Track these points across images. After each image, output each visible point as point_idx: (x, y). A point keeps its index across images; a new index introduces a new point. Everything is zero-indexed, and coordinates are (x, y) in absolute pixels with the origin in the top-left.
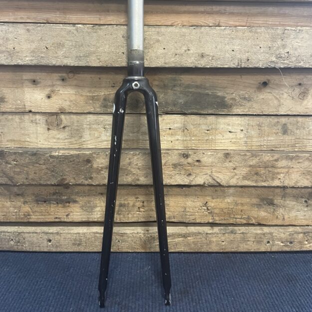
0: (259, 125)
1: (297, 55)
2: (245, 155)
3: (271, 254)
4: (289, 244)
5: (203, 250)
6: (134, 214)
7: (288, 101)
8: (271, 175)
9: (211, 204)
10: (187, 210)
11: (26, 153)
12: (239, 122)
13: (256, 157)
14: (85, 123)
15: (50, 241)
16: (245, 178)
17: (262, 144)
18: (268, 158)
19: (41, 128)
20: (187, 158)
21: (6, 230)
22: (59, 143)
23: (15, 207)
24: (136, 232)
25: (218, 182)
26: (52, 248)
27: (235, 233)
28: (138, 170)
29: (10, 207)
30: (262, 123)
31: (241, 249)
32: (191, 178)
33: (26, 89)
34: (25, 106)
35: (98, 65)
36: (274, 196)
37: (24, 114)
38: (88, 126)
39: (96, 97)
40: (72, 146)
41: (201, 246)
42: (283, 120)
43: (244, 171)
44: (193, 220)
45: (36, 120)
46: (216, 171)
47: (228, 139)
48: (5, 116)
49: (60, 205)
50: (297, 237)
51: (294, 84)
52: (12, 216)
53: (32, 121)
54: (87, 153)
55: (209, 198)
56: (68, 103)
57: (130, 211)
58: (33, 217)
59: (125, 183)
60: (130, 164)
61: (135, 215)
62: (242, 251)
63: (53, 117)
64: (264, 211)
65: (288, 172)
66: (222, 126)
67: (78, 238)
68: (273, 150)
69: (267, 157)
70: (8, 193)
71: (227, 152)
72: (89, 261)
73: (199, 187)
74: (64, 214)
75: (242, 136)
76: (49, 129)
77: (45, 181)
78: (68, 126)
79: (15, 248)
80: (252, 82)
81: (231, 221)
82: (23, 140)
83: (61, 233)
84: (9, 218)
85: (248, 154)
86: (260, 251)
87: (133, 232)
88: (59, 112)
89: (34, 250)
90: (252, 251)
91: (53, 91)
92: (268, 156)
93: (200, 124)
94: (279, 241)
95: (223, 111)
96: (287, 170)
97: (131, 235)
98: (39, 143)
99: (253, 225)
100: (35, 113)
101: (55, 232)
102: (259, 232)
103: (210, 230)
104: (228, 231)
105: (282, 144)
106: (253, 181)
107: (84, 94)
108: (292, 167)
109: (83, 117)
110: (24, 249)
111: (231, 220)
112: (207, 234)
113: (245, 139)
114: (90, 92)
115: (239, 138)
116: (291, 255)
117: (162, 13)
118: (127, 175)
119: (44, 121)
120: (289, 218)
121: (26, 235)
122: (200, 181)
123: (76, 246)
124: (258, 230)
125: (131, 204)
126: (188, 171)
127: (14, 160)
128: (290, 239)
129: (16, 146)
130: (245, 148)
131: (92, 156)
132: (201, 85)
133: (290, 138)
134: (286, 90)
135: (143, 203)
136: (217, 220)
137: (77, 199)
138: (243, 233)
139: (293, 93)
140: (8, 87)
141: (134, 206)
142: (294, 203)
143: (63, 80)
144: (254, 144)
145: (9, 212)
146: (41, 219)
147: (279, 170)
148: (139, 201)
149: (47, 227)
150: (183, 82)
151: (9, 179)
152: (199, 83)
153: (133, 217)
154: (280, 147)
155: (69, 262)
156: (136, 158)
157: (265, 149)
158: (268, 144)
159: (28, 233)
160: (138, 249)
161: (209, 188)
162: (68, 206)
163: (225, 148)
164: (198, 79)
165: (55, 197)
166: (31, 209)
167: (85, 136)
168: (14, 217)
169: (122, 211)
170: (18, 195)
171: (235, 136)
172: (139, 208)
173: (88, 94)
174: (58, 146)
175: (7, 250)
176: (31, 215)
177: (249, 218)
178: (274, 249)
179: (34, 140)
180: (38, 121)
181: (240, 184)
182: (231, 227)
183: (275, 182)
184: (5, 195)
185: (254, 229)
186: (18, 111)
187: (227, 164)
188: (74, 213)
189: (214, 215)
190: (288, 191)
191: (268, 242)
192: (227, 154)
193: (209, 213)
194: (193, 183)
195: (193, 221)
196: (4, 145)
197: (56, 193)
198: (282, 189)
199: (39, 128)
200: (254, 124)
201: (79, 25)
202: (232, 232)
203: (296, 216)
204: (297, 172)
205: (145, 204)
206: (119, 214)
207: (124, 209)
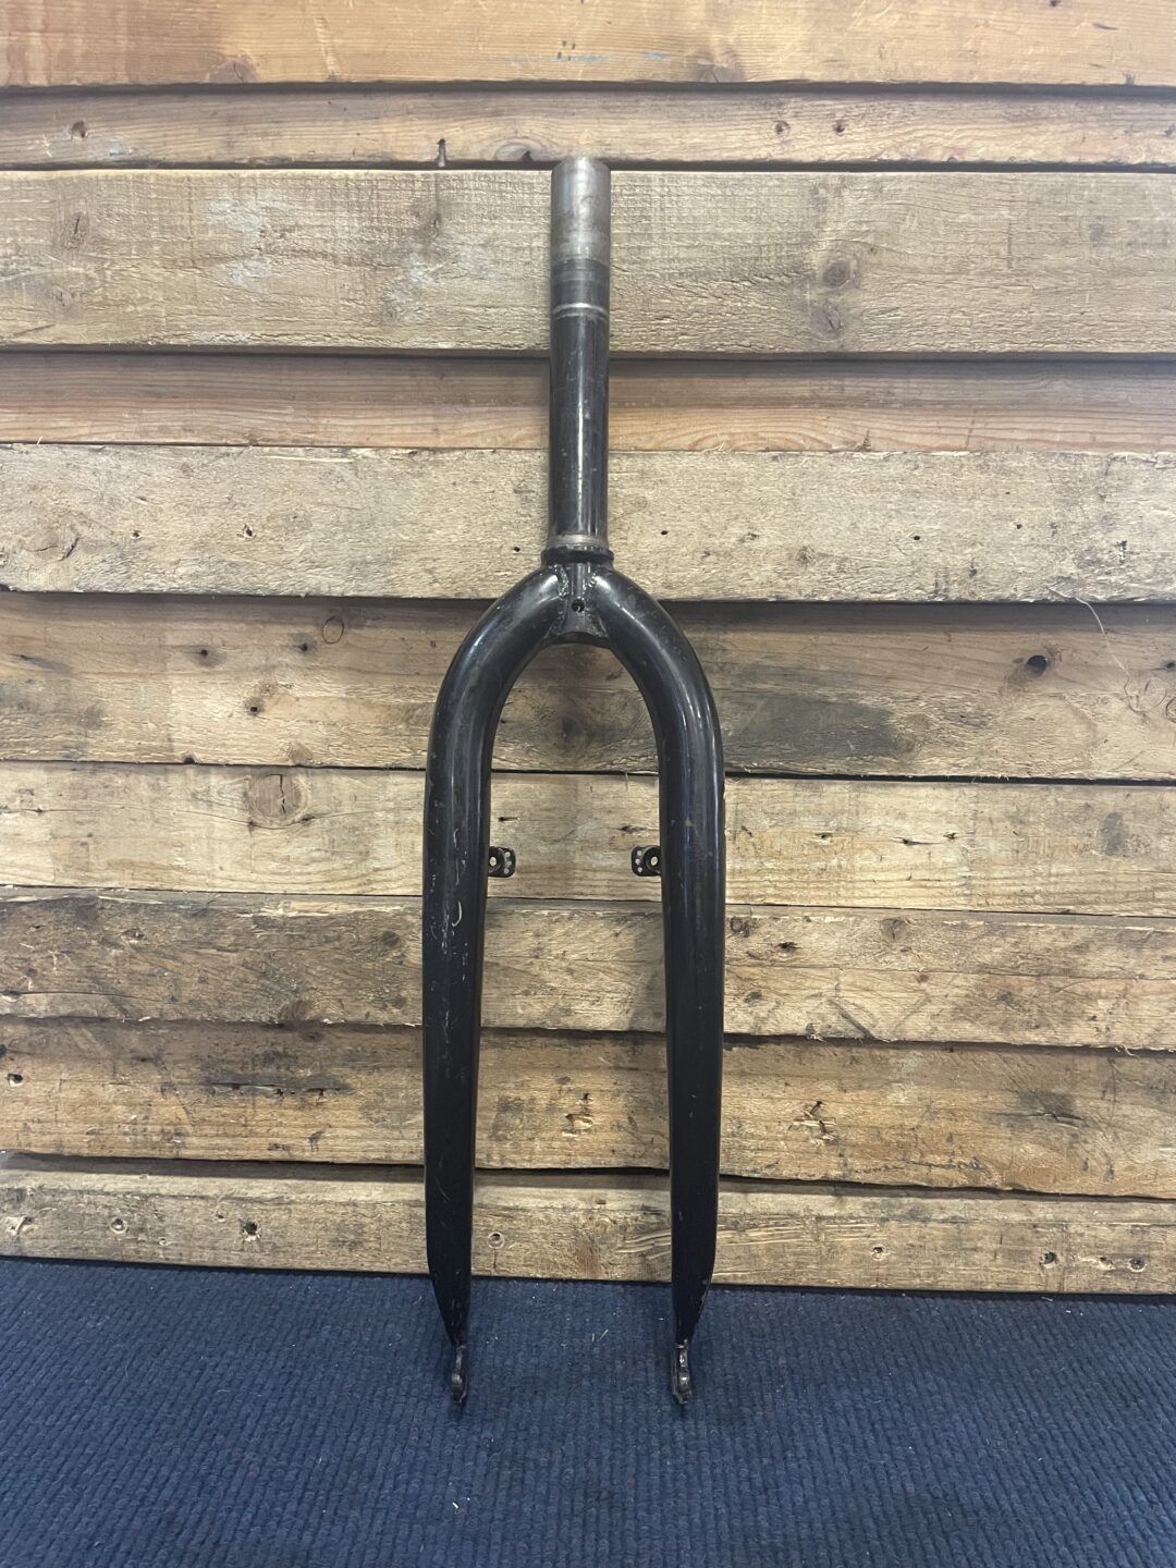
0: (1017, 819)
1: (1158, 553)
2: (964, 927)
3: (1062, 1305)
4: (1129, 1267)
5: (803, 1281)
6: (553, 1139)
7: (1125, 728)
8: (1059, 1003)
9: (836, 1110)
10: (748, 1129)
11: (173, 906)
12: (939, 806)
13: (1003, 936)
14: (380, 806)
15: (252, 1228)
16: (960, 1012)
17: (1027, 889)
18: (1046, 940)
19: (225, 822)
20: (747, 935)
21: (99, 1186)
22: (287, 874)
23: (131, 1105)
24: (558, 1204)
25: (859, 1027)
26: (258, 1256)
27: (926, 1221)
28: (568, 978)
29: (115, 1103)
30: (1028, 811)
31: (947, 1282)
32: (762, 1009)
33: (176, 680)
34: (170, 740)
35: (427, 593)
36: (1073, 1085)
37: (166, 771)
38: (391, 817)
39: (418, 712)
40: (330, 888)
41: (798, 1264)
42: (1109, 799)
43: (960, 986)
44: (769, 1166)
45: (208, 791)
46: (852, 984)
47: (898, 869)
48: (103, 777)
49: (288, 1100)
50: (1160, 1240)
51: (1146, 665)
52: (121, 1137)
53: (194, 795)
54: (383, 909)
55: (826, 1088)
56: (321, 731)
57: (538, 1129)
58: (194, 1140)
59: (521, 1023)
60: (537, 953)
61: (556, 1144)
62: (954, 1286)
63: (267, 780)
64: (1033, 1142)
65: (1124, 994)
66: (877, 822)
67: (350, 1220)
68: (1067, 912)
69: (1044, 937)
70: (107, 1053)
71: (893, 915)
72: (388, 1306)
73: (789, 1047)
74: (302, 1132)
75: (952, 858)
76: (252, 825)
77: (238, 1008)
78: (321, 816)
79: (130, 1252)
80: (990, 656)
81: (912, 1176)
82: (164, 863)
83: (291, 1202)
84: (109, 1143)
85: (973, 923)
86: (1021, 1288)
87: (547, 1203)
88: (290, 763)
89: (195, 1260)
90: (989, 1287)
91: (268, 689)
92: (1050, 933)
93: (794, 813)
94: (1092, 1254)
95: (881, 765)
96: (1121, 986)
97: (541, 1216)
98: (220, 874)
99: (993, 1192)
100: (207, 767)
101: (269, 1196)
102: (1016, 1217)
103: (833, 1205)
104: (898, 1212)
105: (1103, 888)
106: (992, 1024)
107: (377, 698)
108: (1142, 976)
109: (374, 780)
110: (161, 1257)
111: (912, 1173)
112: (819, 1218)
113: (964, 871)
114: (396, 690)
115: (940, 865)
116: (1139, 1309)
117: (658, 406)
118: (526, 993)
119: (237, 795)
120: (1131, 1169)
121: (170, 1204)
122: (793, 1019)
123: (345, 1249)
124: (1012, 1212)
125: (543, 1099)
126: (747, 984)
127: (130, 933)
128: (1137, 1247)
129: (138, 884)
130: (961, 904)
131: (402, 920)
132: (800, 668)
133: (1135, 868)
134: (1118, 689)
135: (586, 1097)
136: (859, 1170)
137: (348, 1081)
138: (954, 1220)
139: (1142, 698)
140: (111, 674)
141: (552, 1108)
142: (1152, 1113)
143: (305, 648)
144: (997, 891)
145: (111, 1121)
146: (223, 1149)
147: (1092, 987)
148: (570, 1090)
149: (245, 1181)
150: (733, 655)
151: (113, 1000)
152: (790, 661)
153: (550, 1150)
154: (1096, 903)
155: (317, 1307)
156: (559, 930)
157: (1041, 908)
158: (1052, 889)
159: (174, 1197)
160: (565, 1267)
161: (827, 1051)
162: (319, 1104)
163: (887, 905)
164: (788, 646)
165: (271, 1070)
166: (188, 1113)
167: (381, 853)
168: (128, 1139)
169: (509, 1128)
170: (144, 1060)
171: (924, 860)
172: (570, 1117)
173: (393, 700)
174: (286, 887)
175: (100, 1257)
176: (187, 1135)
177: (977, 1165)
178: (1073, 1284)
179: (200, 863)
180: (215, 797)
181: (945, 1033)
182: (912, 1200)
183: (1076, 1028)
184: (97, 1060)
185: (999, 1209)
186: (145, 758)
187: (893, 961)
188: (339, 1132)
189: (848, 1151)
190: (1127, 1066)
191: (1051, 1257)
192: (895, 921)
193: (827, 1141)
194: (769, 1028)
195: (768, 1173)
196: (97, 880)
197: (277, 1054)
198: (1104, 1060)
199: (217, 822)
200: (995, 815)
201: (362, 451)
202: (913, 1215)
203: (1158, 1163)
204: (1161, 993)
205: (594, 1103)
206: (499, 1139)
207: (518, 1121)
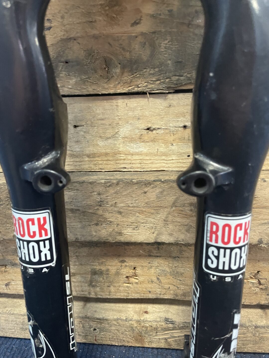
6: (120, 286)
9: (268, 275)
24: (123, 316)
28: (119, 216)
57: (112, 282)
60: (100, 203)
97: (115, 323)
112: (257, 327)
135: (135, 268)
141: (118, 274)
153: (119, 291)
162: (5, 271)
172: (127, 277)
193: (261, 289)
205: (138, 271)
206: (93, 286)
207: (101, 279)
